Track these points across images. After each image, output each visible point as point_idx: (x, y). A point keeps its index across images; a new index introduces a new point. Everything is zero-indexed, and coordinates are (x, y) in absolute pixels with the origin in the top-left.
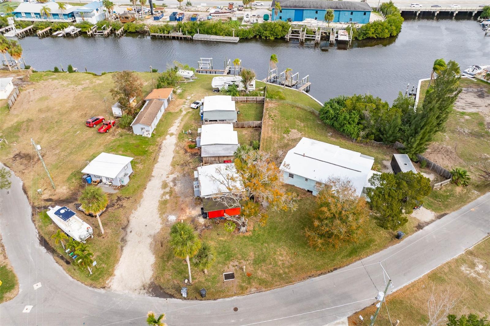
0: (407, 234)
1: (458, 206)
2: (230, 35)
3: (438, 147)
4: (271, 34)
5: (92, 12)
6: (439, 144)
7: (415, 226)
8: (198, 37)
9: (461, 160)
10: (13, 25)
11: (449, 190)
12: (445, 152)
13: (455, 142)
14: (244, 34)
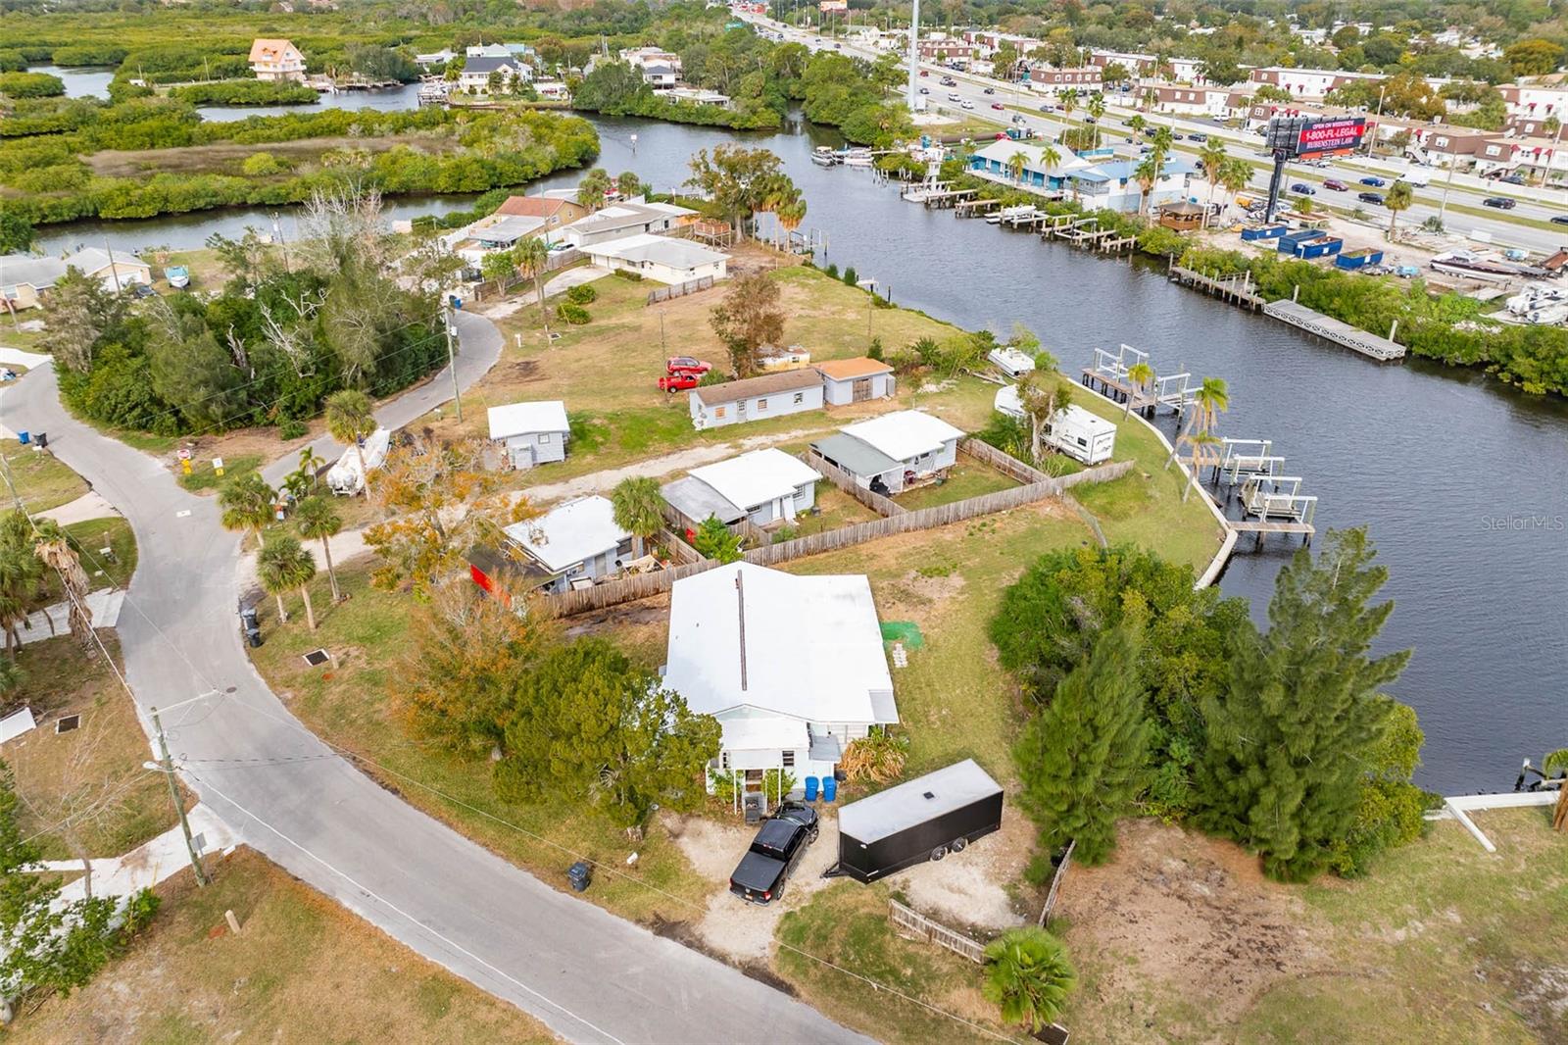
0: (611, 901)
1: (869, 1021)
2: (1385, 334)
3: (1266, 914)
4: (1542, 373)
5: (1104, 182)
6: (1294, 916)
7: (663, 916)
8: (1282, 310)
9: (1241, 1003)
10: (934, 179)
11: (928, 968)
12: (1248, 941)
13: (1383, 968)
14: (1436, 342)
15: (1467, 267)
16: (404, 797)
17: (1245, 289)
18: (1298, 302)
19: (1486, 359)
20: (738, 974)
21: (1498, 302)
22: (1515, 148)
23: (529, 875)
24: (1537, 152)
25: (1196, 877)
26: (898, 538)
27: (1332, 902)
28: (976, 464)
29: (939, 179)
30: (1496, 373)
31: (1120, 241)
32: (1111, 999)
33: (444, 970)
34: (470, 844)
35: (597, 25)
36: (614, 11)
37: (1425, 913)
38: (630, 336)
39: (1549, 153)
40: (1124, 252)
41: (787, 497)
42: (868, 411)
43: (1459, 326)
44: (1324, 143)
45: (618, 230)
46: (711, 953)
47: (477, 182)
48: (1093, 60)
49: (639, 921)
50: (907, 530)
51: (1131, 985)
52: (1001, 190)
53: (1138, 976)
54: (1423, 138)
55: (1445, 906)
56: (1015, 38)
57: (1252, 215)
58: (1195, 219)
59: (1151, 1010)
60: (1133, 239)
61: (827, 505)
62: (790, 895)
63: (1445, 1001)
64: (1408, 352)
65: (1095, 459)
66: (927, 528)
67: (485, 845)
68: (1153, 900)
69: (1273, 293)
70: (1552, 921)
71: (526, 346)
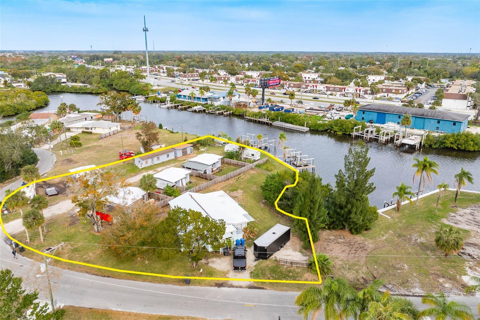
0: (200, 284)
1: (288, 289)
2: (303, 126)
3: (357, 242)
4: (340, 130)
5: (218, 98)
6: (363, 240)
7: (217, 283)
8: (277, 123)
9: (364, 259)
10: (169, 101)
11: (295, 272)
12: (357, 247)
13: (386, 244)
14: (315, 126)
15: (314, 110)
16: (112, 277)
17: (265, 120)
18: (280, 121)
19: (327, 129)
20: (247, 289)
21: (324, 116)
22: (308, 86)
23: (169, 285)
24: (313, 86)
25: (338, 238)
26: (219, 184)
27: (368, 236)
28: (227, 165)
29: (170, 102)
30: (330, 131)
31: (228, 112)
32: (338, 267)
33: (161, 315)
34: (144, 283)
35: (24, 67)
36: (29, 63)
37: (386, 233)
38: (99, 148)
39: (316, 86)
40: (230, 115)
41: (183, 178)
42: (188, 157)
43: (319, 122)
44: (273, 84)
45: (76, 120)
46: (237, 287)
47: (10, 112)
48: (195, 71)
49: (211, 286)
50: (220, 182)
51: (340, 263)
52: (189, 103)
53: (340, 261)
54: (287, 85)
55: (388, 231)
56: (170, 67)
57: (258, 104)
58: (245, 106)
59: (348, 266)
60: (231, 112)
61: (193, 181)
62: (248, 268)
63: (400, 247)
64: (310, 129)
65: (257, 159)
66: (224, 181)
67: (150, 282)
68: (332, 245)
69: (273, 120)
70: (408, 228)
71: (64, 155)
